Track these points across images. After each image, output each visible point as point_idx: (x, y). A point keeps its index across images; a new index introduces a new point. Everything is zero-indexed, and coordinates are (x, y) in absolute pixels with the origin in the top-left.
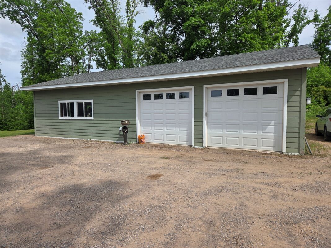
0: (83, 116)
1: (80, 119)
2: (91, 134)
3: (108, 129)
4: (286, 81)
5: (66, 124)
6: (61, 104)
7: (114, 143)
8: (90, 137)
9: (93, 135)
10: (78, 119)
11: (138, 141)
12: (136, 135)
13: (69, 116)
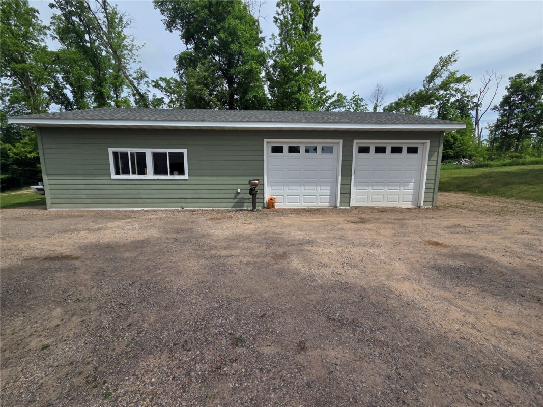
0: (167, 174)
1: (160, 178)
2: (184, 201)
3: (216, 192)
4: (428, 142)
5: (128, 187)
6: (115, 154)
7: (228, 211)
8: (182, 205)
9: (188, 201)
10: (156, 178)
11: (265, 206)
12: (264, 199)
13: (134, 173)
